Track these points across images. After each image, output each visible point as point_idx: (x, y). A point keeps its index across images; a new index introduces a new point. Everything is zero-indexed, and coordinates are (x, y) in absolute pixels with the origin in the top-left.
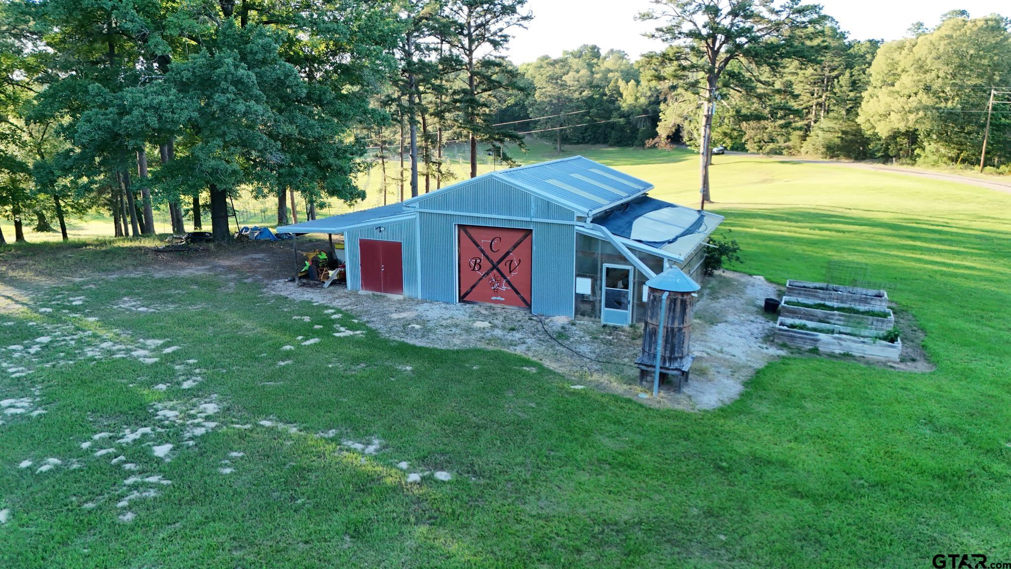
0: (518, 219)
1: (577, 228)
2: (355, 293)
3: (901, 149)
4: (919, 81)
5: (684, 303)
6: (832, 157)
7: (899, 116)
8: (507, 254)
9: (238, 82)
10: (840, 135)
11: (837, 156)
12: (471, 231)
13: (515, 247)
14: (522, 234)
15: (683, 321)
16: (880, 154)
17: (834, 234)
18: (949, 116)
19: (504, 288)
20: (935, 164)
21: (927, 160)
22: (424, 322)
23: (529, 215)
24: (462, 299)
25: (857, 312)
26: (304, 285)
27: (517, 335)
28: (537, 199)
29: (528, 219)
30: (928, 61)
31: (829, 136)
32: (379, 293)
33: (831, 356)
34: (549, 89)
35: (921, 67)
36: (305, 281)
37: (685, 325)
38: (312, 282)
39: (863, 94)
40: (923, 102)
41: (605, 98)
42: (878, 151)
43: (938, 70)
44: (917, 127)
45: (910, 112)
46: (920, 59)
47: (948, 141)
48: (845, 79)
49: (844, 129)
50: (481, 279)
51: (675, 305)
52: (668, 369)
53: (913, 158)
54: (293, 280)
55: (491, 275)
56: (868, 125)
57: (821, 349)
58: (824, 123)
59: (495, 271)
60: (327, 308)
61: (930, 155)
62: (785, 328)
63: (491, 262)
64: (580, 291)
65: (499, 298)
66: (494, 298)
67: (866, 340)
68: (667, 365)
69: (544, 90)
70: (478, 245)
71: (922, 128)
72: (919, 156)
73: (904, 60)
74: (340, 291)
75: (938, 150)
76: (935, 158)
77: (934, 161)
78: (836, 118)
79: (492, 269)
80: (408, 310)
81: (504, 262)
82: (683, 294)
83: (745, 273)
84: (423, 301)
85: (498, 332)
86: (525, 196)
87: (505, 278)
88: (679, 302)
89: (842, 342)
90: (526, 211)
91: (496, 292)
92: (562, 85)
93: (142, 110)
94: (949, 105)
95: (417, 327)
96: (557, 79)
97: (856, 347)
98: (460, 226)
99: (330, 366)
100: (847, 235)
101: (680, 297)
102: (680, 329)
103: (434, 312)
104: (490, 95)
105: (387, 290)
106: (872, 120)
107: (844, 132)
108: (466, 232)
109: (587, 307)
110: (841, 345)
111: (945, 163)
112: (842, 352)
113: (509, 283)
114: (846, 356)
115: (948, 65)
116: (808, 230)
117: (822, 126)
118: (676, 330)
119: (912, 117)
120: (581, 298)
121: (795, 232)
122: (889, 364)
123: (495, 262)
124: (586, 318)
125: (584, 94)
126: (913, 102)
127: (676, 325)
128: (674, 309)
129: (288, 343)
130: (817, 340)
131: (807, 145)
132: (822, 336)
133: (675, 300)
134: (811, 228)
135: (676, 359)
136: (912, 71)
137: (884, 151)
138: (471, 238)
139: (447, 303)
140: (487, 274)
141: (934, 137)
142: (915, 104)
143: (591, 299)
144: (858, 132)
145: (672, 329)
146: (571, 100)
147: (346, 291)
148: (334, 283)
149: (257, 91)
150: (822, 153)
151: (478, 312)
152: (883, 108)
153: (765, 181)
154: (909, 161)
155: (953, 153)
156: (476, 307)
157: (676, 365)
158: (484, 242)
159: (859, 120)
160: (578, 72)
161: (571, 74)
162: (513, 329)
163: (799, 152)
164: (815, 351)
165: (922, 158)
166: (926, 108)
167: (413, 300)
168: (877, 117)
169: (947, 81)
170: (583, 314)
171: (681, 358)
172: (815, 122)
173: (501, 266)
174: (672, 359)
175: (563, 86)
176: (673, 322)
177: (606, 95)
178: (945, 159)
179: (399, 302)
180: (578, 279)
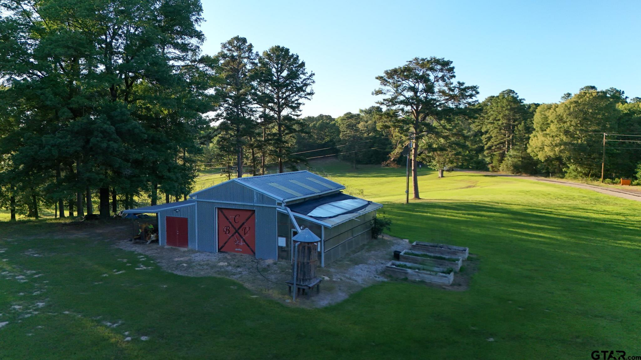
0: (248, 204)
1: (277, 209)
2: (162, 248)
3: (555, 168)
4: (561, 128)
5: (309, 248)
6: (518, 173)
7: (549, 148)
8: (243, 224)
9: (104, 132)
10: (521, 159)
11: (520, 172)
12: (224, 211)
13: (247, 220)
14: (250, 213)
15: (309, 259)
16: (544, 171)
17: (476, 217)
18: (579, 149)
19: (242, 243)
20: (575, 177)
21: (571, 175)
22: (189, 263)
23: (253, 202)
24: (219, 250)
25: (444, 259)
26: (136, 243)
27: (239, 269)
28: (257, 193)
29: (252, 204)
30: (564, 116)
31: (516, 160)
32: (174, 247)
33: (414, 282)
34: (348, 132)
35: (560, 119)
36: (138, 241)
37: (311, 261)
38: (142, 241)
39: (530, 136)
40: (564, 140)
41: (382, 137)
42: (543, 169)
43: (571, 121)
44: (561, 154)
45: (556, 146)
46: (560, 115)
47: (581, 164)
48: (521, 127)
49: (523, 156)
50: (229, 239)
51: (304, 249)
52: (301, 285)
53: (562, 175)
54: (131, 240)
55: (235, 236)
56: (533, 154)
57: (409, 278)
58: (512, 152)
59: (237, 234)
60: (141, 254)
61: (572, 172)
62: (394, 266)
63: (235, 228)
64: (280, 244)
65: (239, 250)
66: (236, 249)
67: (432, 273)
68: (302, 283)
69: (345, 133)
70: (228, 219)
71: (564, 156)
72: (566, 172)
73: (551, 116)
74: (155, 246)
75: (577, 169)
76: (575, 173)
77: (575, 176)
78: (518, 149)
79: (235, 233)
80: (186, 256)
81: (242, 228)
82: (308, 243)
83: (399, 238)
84: (198, 251)
85: (230, 268)
86: (251, 191)
87: (242, 238)
88: (306, 248)
89: (420, 275)
90: (252, 200)
91: (238, 246)
92: (355, 130)
93: (50, 147)
94: (580, 141)
95: (185, 265)
96: (353, 126)
97: (427, 277)
98: (218, 208)
99: (122, 285)
100: (483, 218)
101: (307, 245)
102: (308, 263)
103: (199, 257)
104: (291, 136)
105: (179, 246)
106: (535, 150)
107: (522, 158)
108: (222, 212)
109: (284, 254)
110: (418, 276)
111: (581, 176)
112: (420, 280)
113: (244, 241)
114: (422, 282)
115: (576, 118)
116: (461, 215)
117: (511, 154)
118: (305, 263)
119: (557, 149)
120: (281, 248)
121: (451, 216)
122: (444, 287)
123: (237, 228)
124: (284, 260)
125: (370, 135)
126: (557, 140)
127: (306, 260)
128: (304, 252)
129: (106, 273)
130: (407, 273)
131: (503, 166)
132: (409, 271)
133: (304, 246)
134: (463, 214)
135: (306, 280)
136: (556, 122)
137: (546, 170)
138: (224, 215)
139: (211, 253)
140: (233, 235)
141: (572, 161)
142: (558, 141)
143: (286, 249)
144: (530, 158)
145: (304, 263)
146: (361, 139)
147: (158, 246)
148: (153, 242)
149: (115, 136)
150: (512, 170)
151: (226, 257)
152: (540, 144)
153: (470, 187)
154: (561, 176)
155: (586, 171)
156: (226, 255)
157: (307, 283)
158: (231, 217)
159: (529, 151)
160: (367, 122)
161: (362, 123)
162: (238, 267)
163: (499, 170)
164: (406, 279)
165: (568, 174)
166: (565, 144)
167: (193, 251)
168: (538, 149)
169: (577, 128)
170: (282, 258)
171: (310, 279)
172: (507, 151)
173: (240, 231)
174: (304, 280)
175: (357, 130)
176: (304, 259)
177: (383, 135)
178: (581, 174)
179: (184, 252)
180: (279, 238)
